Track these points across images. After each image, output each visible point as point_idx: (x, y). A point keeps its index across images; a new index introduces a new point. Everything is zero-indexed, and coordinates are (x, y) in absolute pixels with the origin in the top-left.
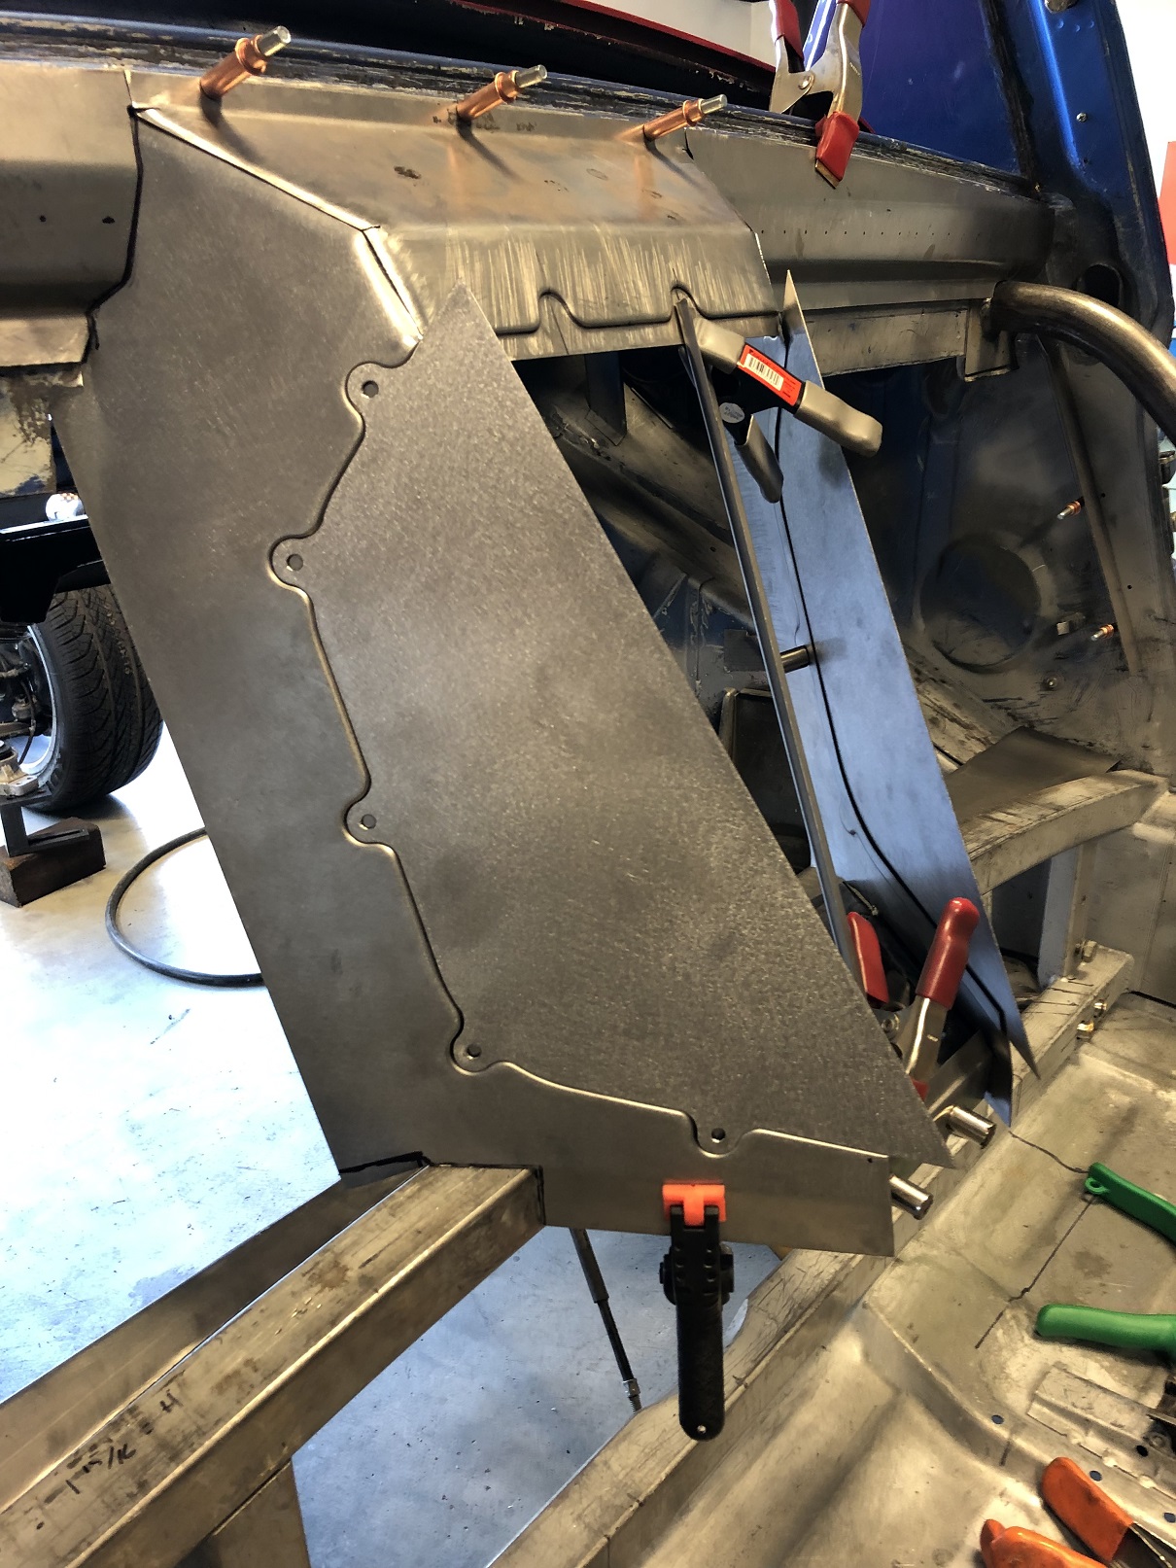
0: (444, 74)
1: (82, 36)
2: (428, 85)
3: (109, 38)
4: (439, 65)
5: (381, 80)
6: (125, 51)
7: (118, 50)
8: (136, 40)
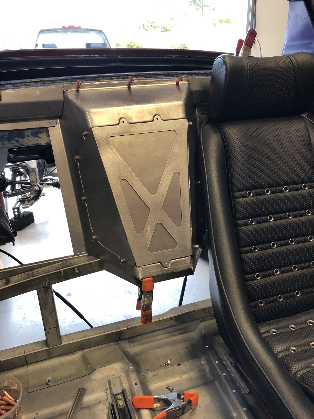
0: (129, 76)
1: (60, 80)
2: (125, 78)
3: (64, 80)
4: (128, 74)
5: (115, 79)
6: (67, 81)
7: (66, 81)
8: (69, 79)
